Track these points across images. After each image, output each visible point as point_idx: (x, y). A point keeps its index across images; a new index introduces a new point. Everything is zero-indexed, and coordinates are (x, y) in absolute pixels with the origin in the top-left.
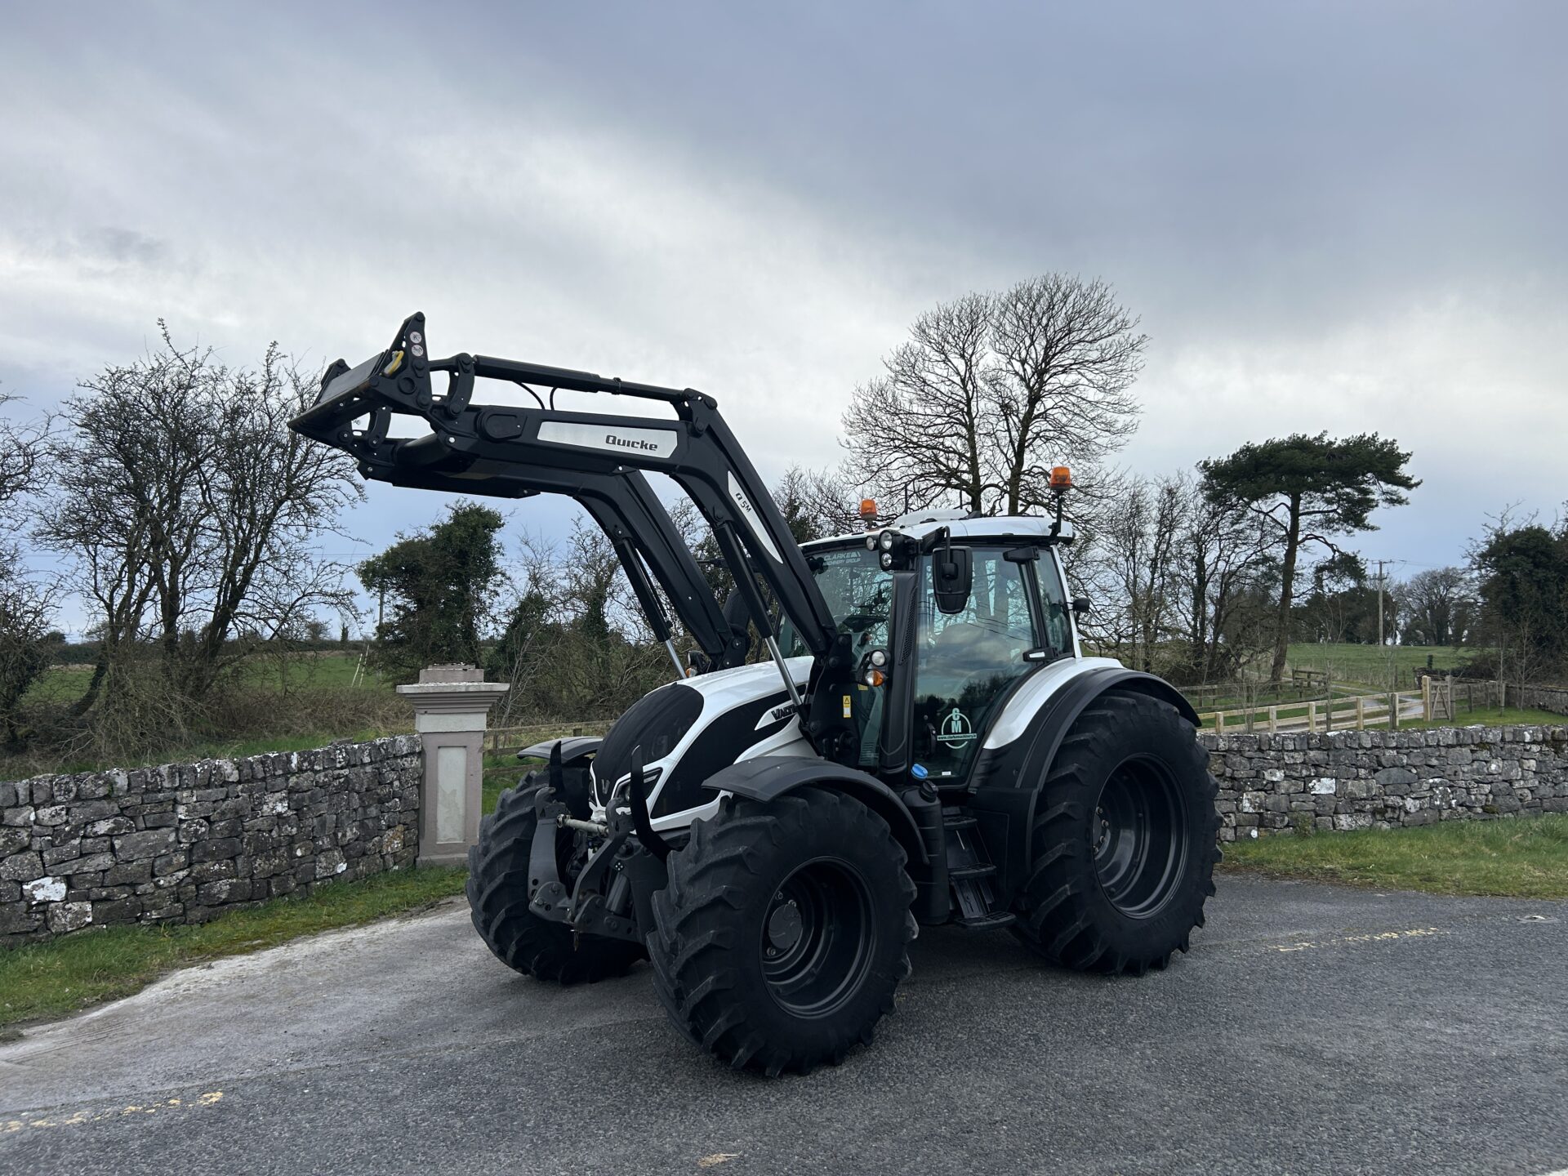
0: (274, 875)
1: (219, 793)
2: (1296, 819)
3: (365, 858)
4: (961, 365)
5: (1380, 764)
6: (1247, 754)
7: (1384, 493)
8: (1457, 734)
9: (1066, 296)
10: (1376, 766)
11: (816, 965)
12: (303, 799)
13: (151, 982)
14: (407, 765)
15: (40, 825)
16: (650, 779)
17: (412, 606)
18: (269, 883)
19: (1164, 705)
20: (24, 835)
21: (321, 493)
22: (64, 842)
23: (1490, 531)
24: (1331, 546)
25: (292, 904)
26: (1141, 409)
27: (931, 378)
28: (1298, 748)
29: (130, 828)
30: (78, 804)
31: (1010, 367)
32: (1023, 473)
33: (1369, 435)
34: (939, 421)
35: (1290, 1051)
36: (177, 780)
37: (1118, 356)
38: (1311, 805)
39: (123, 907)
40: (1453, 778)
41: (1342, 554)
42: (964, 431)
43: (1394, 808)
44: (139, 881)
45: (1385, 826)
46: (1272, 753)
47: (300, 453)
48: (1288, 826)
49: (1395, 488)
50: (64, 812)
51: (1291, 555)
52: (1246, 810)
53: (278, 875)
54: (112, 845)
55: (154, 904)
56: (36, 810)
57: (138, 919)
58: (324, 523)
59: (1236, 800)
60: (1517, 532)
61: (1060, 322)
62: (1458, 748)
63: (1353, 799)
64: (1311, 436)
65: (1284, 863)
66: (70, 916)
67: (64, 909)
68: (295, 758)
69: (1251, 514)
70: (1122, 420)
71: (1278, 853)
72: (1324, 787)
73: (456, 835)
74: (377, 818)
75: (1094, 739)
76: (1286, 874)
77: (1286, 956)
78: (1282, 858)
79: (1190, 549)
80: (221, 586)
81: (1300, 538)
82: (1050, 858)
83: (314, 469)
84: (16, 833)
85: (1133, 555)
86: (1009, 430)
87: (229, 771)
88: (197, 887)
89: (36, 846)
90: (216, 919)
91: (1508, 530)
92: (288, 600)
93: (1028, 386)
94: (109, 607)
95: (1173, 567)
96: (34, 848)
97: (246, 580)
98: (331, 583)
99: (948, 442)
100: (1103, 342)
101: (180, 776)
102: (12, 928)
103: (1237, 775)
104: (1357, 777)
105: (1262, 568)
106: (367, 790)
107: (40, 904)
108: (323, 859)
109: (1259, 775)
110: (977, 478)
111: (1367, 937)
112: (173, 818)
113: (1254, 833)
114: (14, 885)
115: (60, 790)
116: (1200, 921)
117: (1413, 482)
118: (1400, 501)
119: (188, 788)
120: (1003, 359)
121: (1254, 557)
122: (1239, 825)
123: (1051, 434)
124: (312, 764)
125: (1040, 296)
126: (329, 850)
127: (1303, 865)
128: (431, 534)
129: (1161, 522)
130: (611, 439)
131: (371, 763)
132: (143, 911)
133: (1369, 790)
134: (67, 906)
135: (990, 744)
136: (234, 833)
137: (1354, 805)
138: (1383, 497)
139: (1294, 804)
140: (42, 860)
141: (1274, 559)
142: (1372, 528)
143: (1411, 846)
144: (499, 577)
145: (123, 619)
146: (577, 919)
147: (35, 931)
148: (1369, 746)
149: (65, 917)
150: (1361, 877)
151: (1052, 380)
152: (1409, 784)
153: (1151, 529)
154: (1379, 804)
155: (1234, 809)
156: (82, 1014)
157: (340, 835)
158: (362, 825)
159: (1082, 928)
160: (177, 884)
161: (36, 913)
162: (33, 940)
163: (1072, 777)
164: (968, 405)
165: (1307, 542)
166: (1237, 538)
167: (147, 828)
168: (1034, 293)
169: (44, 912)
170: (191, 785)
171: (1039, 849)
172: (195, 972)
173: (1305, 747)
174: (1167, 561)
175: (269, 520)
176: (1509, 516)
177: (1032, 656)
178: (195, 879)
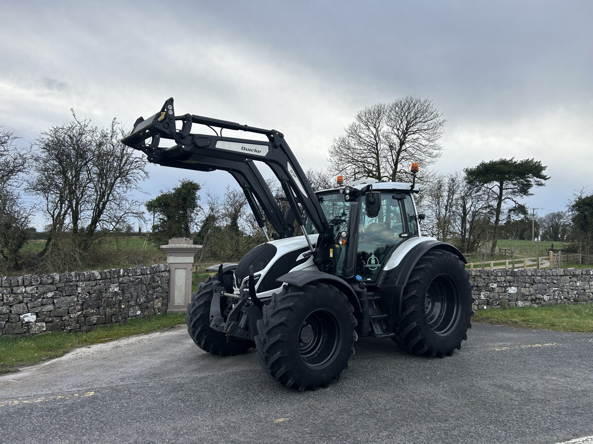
0: (114, 314)
1: (93, 283)
2: (502, 302)
3: (148, 309)
4: (374, 131)
5: (534, 282)
6: (483, 277)
7: (536, 181)
8: (564, 271)
9: (415, 105)
10: (532, 283)
11: (318, 350)
12: (125, 287)
13: (67, 352)
14: (163, 275)
15: (27, 293)
16: (256, 278)
17: (166, 219)
18: (112, 318)
19: (453, 255)
20: (20, 297)
21: (132, 175)
22: (36, 300)
23: (576, 197)
24: (515, 201)
25: (120, 325)
26: (443, 148)
27: (362, 135)
28: (502, 275)
29: (60, 295)
30: (41, 286)
31: (393, 132)
32: (397, 172)
33: (530, 159)
34: (365, 152)
35: (500, 386)
36: (78, 278)
37: (434, 128)
38: (507, 297)
39: (57, 325)
40: (562, 288)
41: (519, 205)
42: (375, 156)
43: (539, 299)
44: (63, 315)
45: (536, 306)
46: (493, 277)
47: (124, 160)
48: (498, 305)
49: (540, 180)
50: (35, 289)
51: (499, 205)
52: (482, 298)
53: (115, 315)
54: (53, 302)
55: (69, 324)
56: (25, 287)
57: (63, 330)
58: (133, 186)
59: (478, 294)
60: (587, 197)
61: (412, 115)
62: (565, 277)
63: (524, 295)
64: (508, 159)
65: (497, 318)
66: (37, 327)
67: (35, 325)
68: (122, 271)
69: (484, 189)
70: (435, 152)
71: (494, 315)
72: (513, 290)
73: (182, 302)
74: (152, 295)
75: (426, 267)
76: (498, 323)
77: (498, 352)
78: (496, 317)
79: (460, 202)
80: (94, 210)
81: (503, 199)
82: (408, 312)
83: (129, 166)
84: (18, 296)
85: (439, 204)
86: (392, 156)
87: (97, 275)
88: (85, 318)
89: (25, 301)
90: (92, 330)
91: (584, 196)
92: (119, 215)
93: (399, 139)
94: (53, 216)
95: (454, 209)
96: (24, 302)
97: (104, 207)
98: (135, 209)
99: (369, 160)
100: (429, 122)
101: (79, 276)
102: (16, 331)
103: (479, 285)
104: (525, 287)
105: (488, 210)
106: (149, 284)
107: (26, 323)
108: (132, 309)
109: (487, 285)
110: (379, 174)
111: (529, 346)
112: (76, 292)
113: (485, 307)
114: (17, 315)
115: (34, 280)
116: (465, 338)
117: (547, 177)
118: (542, 185)
119: (82, 281)
120: (390, 129)
121: (485, 205)
122: (479, 304)
123: (408, 157)
124: (128, 273)
125: (405, 104)
126: (134, 306)
127: (504, 319)
128: (173, 191)
129: (449, 192)
130: (243, 148)
131: (150, 274)
132: (65, 327)
133: (530, 292)
134: (36, 324)
135: (386, 268)
136: (99, 298)
137: (524, 297)
138: (535, 183)
139: (501, 297)
140: (27, 306)
141: (492, 206)
142: (531, 195)
143: (546, 313)
144: (198, 208)
145: (58, 220)
146: (228, 330)
147: (24, 333)
148: (530, 275)
149: (36, 328)
150: (527, 324)
151: (409, 137)
152: (545, 290)
153: (445, 194)
154: (534, 297)
155: (478, 298)
156: (42, 363)
157: (138, 300)
158: (147, 297)
159: (420, 338)
160: (77, 317)
161: (25, 326)
162: (24, 336)
163: (417, 281)
164: (377, 146)
165: (505, 200)
166: (479, 199)
167: (66, 296)
168: (403, 103)
169: (28, 326)
170: (83, 280)
171: (404, 309)
172: (84, 349)
173: (505, 275)
174: (451, 206)
175: (112, 185)
176: (584, 191)
177: (402, 235)
178: (84, 315)
